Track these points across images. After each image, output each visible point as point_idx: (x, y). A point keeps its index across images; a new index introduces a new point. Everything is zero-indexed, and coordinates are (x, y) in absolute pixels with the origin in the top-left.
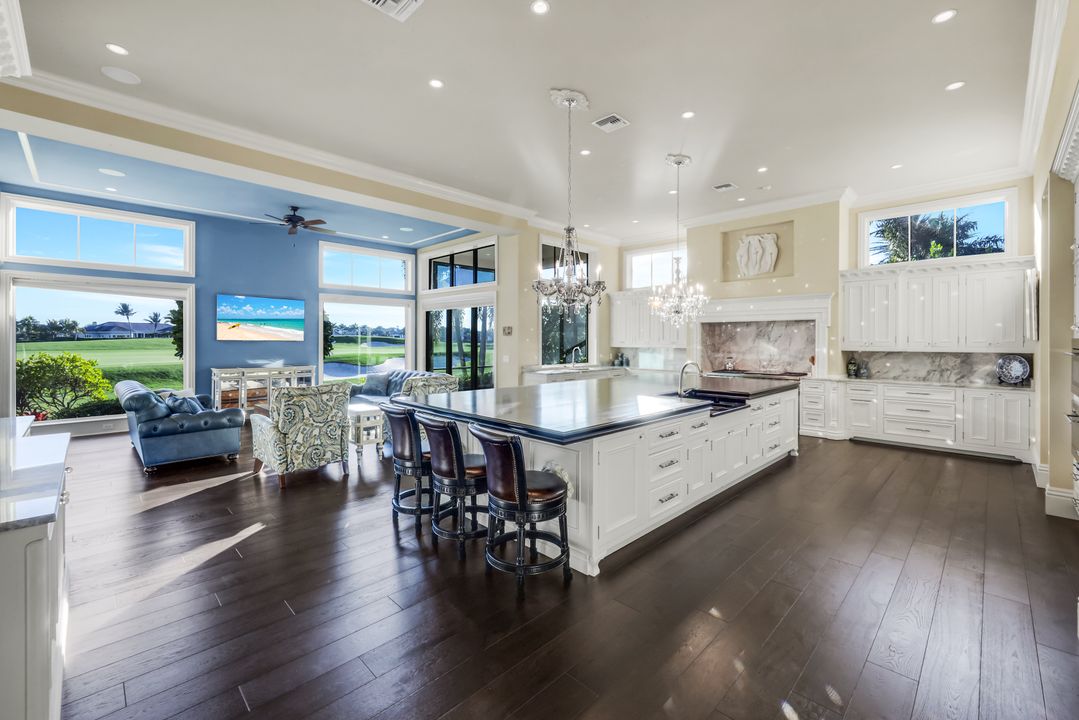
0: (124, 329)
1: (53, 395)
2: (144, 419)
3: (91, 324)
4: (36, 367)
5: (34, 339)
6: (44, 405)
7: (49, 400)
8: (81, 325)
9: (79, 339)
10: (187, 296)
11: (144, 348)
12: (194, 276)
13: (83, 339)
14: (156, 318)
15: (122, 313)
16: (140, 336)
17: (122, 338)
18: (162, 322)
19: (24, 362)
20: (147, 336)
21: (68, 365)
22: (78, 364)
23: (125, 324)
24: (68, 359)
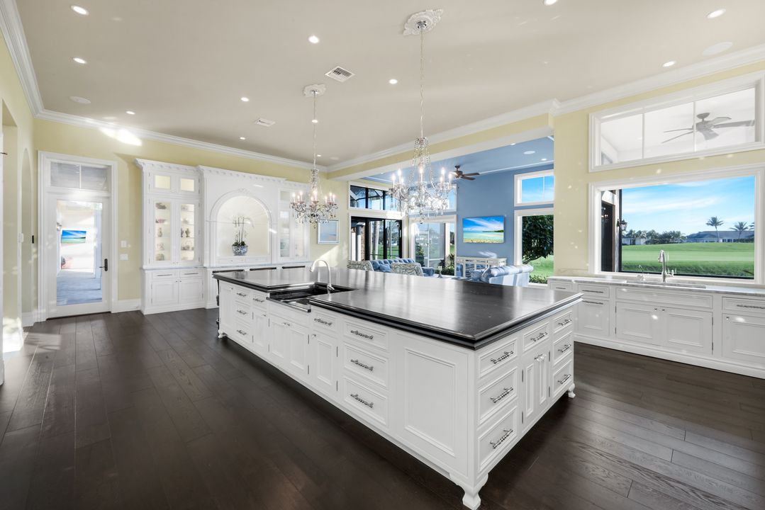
0: (714, 236)
3: (691, 234)
5: (654, 242)
8: (684, 235)
11: (734, 250)
14: (741, 227)
15: (712, 225)
20: (735, 241)
23: (715, 232)
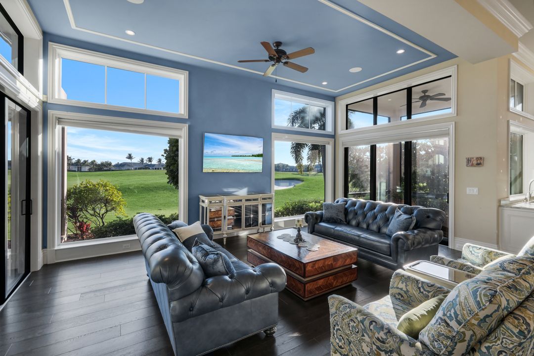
0: (130, 166)
1: (94, 209)
2: (177, 295)
3: (117, 163)
4: (84, 190)
6: (88, 216)
7: (92, 212)
8: (113, 164)
9: (112, 170)
10: (182, 135)
12: (187, 118)
13: (114, 170)
14: (142, 160)
15: (129, 158)
16: (136, 169)
17: (129, 170)
18: (145, 162)
19: (78, 186)
21: (101, 189)
22: (108, 188)
23: (129, 163)
24: (102, 185)
